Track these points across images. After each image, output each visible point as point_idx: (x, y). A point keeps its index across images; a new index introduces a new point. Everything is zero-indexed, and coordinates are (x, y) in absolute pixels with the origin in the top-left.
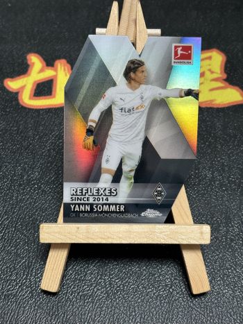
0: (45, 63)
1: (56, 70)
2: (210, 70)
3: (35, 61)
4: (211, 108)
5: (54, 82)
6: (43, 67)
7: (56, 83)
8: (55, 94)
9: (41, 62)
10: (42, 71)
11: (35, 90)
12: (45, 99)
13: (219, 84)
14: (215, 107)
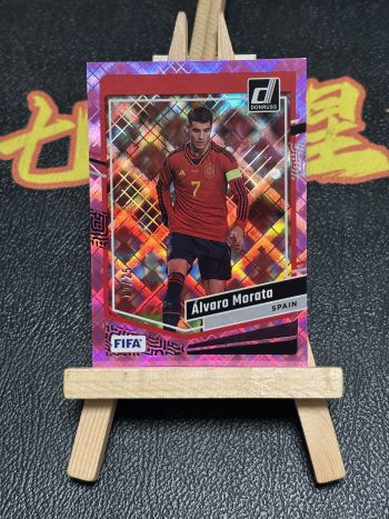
0: (56, 108)
1: (75, 120)
2: (337, 116)
3: (41, 103)
4: (337, 185)
5: (72, 141)
6: (53, 114)
7: (75, 142)
8: (72, 163)
9: (50, 106)
10: (51, 122)
11: (40, 157)
12: (56, 172)
13: (353, 142)
14: (344, 183)
